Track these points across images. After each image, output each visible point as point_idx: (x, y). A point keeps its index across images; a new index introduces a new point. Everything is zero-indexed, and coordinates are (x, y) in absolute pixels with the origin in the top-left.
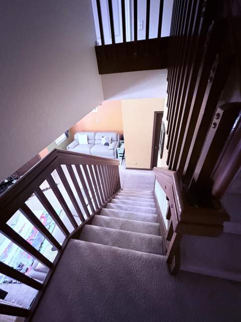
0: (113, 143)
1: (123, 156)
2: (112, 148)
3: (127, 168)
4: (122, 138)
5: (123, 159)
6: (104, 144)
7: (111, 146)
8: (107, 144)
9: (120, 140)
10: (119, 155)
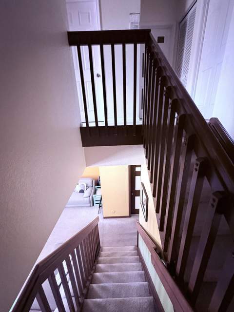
0: (89, 190)
1: (100, 203)
2: (88, 195)
3: (105, 218)
4: (98, 183)
5: (100, 206)
6: (78, 191)
7: (87, 193)
8: (82, 191)
9: (96, 185)
10: (95, 202)
